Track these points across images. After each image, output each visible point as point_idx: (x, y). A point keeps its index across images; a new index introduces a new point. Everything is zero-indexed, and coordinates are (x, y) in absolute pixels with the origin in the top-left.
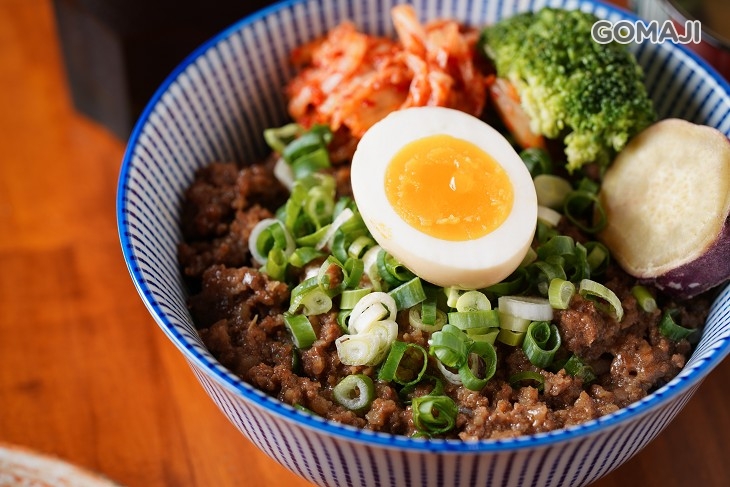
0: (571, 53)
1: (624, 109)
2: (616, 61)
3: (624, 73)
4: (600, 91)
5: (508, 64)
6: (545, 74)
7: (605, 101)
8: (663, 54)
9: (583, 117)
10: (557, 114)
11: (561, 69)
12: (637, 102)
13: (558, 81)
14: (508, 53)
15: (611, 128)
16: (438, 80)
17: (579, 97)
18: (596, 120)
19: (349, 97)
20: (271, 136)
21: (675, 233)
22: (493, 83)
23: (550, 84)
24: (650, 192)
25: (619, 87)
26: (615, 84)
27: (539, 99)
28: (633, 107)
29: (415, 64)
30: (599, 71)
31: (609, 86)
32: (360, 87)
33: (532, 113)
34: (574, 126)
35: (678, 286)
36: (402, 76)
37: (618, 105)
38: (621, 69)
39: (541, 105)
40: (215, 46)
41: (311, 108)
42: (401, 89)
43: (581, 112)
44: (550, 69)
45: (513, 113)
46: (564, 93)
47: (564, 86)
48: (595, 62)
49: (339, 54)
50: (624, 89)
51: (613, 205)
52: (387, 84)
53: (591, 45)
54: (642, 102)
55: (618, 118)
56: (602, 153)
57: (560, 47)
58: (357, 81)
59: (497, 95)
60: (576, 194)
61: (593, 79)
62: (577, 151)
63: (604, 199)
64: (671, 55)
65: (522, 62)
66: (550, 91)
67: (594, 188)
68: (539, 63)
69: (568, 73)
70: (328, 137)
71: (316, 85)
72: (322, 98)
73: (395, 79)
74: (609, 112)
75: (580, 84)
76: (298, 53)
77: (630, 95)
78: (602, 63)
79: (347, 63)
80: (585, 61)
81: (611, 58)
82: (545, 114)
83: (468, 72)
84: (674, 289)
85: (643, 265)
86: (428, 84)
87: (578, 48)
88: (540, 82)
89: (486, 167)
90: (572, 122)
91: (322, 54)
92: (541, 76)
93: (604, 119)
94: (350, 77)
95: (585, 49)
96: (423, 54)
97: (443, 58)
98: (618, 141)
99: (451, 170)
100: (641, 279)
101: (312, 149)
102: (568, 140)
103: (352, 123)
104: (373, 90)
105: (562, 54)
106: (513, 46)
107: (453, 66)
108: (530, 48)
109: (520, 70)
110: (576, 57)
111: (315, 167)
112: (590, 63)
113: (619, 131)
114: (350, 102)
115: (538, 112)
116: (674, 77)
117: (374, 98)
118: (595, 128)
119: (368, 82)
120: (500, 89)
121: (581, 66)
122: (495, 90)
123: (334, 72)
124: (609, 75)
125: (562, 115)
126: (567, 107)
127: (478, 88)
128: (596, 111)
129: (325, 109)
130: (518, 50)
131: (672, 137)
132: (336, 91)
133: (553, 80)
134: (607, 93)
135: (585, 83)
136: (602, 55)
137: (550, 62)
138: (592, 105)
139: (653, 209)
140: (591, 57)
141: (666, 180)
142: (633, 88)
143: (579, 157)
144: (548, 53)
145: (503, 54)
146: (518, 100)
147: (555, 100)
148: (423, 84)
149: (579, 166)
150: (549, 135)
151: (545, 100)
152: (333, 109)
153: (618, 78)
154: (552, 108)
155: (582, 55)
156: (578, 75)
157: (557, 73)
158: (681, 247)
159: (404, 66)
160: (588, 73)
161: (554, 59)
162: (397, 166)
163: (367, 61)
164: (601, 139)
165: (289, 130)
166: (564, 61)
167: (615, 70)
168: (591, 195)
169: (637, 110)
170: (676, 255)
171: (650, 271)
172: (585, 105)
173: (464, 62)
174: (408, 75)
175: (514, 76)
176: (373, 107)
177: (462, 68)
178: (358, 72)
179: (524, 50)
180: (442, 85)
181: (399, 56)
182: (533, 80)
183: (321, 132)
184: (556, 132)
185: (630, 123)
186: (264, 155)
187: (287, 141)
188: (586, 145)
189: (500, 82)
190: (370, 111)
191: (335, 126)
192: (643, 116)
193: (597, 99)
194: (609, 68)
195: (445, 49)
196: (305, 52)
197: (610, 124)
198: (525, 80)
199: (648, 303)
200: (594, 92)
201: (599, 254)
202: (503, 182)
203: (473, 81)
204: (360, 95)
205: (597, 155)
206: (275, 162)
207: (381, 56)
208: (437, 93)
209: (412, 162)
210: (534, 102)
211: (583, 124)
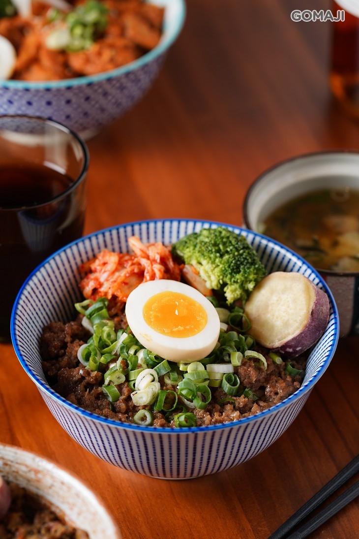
0: (221, 247)
1: (252, 270)
2: (244, 248)
3: (249, 253)
4: (238, 263)
5: (190, 257)
6: (210, 258)
7: (242, 267)
8: (263, 245)
9: (232, 276)
10: (219, 276)
11: (218, 255)
12: (257, 266)
13: (217, 260)
14: (190, 252)
15: (247, 280)
16: (157, 268)
17: (229, 267)
18: (239, 277)
19: (115, 282)
20: (78, 306)
21: (286, 324)
22: (184, 267)
23: (213, 262)
24: (270, 308)
25: (248, 260)
26: (245, 259)
27: (209, 271)
28: (255, 268)
29: (144, 262)
30: (236, 253)
31: (242, 260)
32: (119, 276)
33: (206, 279)
34: (228, 282)
35: (291, 350)
36: (139, 269)
37: (249, 268)
38: (247, 251)
39: (210, 273)
40: (43, 266)
41: (95, 291)
42: (140, 276)
43: (231, 274)
44: (212, 256)
45: (195, 281)
46: (221, 266)
47: (221, 262)
48: (234, 249)
49: (105, 264)
50: (250, 260)
51: (252, 317)
52: (133, 274)
53: (230, 242)
54: (259, 266)
55: (249, 274)
56: (243, 293)
57: (215, 245)
58: (117, 274)
59: (186, 273)
60: (233, 314)
61: (234, 257)
62: (231, 294)
63: (247, 315)
64: (267, 246)
65: (197, 254)
66: (214, 266)
67: (242, 311)
68: (206, 254)
69: (222, 256)
70: (106, 303)
71: (97, 279)
72: (101, 285)
73: (136, 271)
74: (245, 272)
75: (228, 260)
76: (83, 267)
77: (253, 263)
78: (237, 250)
79: (111, 266)
80: (229, 250)
81: (241, 247)
82: (213, 278)
83: (171, 264)
84: (289, 352)
85: (273, 342)
86: (153, 271)
87: (224, 244)
88: (208, 263)
89: (191, 304)
90: (227, 280)
91: (96, 265)
92: (208, 259)
93: (243, 276)
94: (113, 273)
95: (228, 244)
96: (148, 258)
97: (158, 258)
98: (251, 286)
99: (174, 307)
100: (273, 349)
101: (100, 309)
102: (225, 289)
103: (118, 294)
104: (126, 277)
105: (217, 248)
106: (192, 248)
107: (163, 261)
108: (200, 247)
109: (197, 259)
110: (224, 249)
111: (102, 317)
112: (231, 250)
113: (250, 281)
114: (116, 284)
115: (209, 277)
116: (270, 256)
117: (127, 281)
118: (239, 281)
119: (123, 273)
120: (187, 269)
121: (227, 252)
122: (185, 270)
123: (105, 272)
124: (242, 255)
125: (221, 277)
126: (224, 273)
127: (177, 271)
128: (239, 272)
129: (103, 290)
130: (194, 249)
131: (277, 280)
132: (107, 280)
133: (215, 260)
134: (242, 263)
135: (231, 260)
136: (237, 246)
137: (212, 253)
138: (236, 270)
139: (273, 315)
140: (231, 247)
141: (278, 300)
142: (254, 260)
143: (232, 296)
144: (210, 248)
145: (186, 253)
146: (198, 274)
147: (217, 270)
148: (150, 271)
149: (232, 301)
150: (216, 288)
151: (212, 271)
152: (107, 289)
153: (246, 256)
154: (216, 274)
155: (227, 247)
156: (226, 257)
157: (216, 257)
158: (291, 330)
159: (139, 264)
160: (231, 255)
161: (214, 250)
162: (148, 308)
163: (121, 264)
164: (242, 286)
165: (86, 303)
166: (218, 251)
167: (244, 252)
168: (241, 314)
169: (258, 270)
170: (289, 334)
171: (277, 344)
172: (233, 270)
173: (168, 259)
174: (142, 268)
175: (194, 262)
176: (128, 285)
177: (168, 263)
178: (116, 270)
179: (197, 248)
180: (160, 270)
181: (136, 260)
182: (204, 262)
183: (103, 301)
184: (219, 286)
185: (255, 276)
186: (75, 316)
187: (86, 308)
188: (235, 290)
189: (187, 266)
190: (126, 287)
191: (110, 297)
192: (261, 273)
193: (238, 267)
194: (241, 252)
195: (158, 253)
196: (86, 266)
197: (246, 278)
198: (200, 263)
199: (278, 360)
200: (236, 263)
201: (250, 340)
202: (200, 309)
203: (174, 268)
204: (119, 280)
205: (241, 294)
206: (81, 320)
207: (126, 261)
208: (158, 274)
209: (155, 305)
210: (206, 272)
211: (233, 280)
